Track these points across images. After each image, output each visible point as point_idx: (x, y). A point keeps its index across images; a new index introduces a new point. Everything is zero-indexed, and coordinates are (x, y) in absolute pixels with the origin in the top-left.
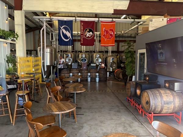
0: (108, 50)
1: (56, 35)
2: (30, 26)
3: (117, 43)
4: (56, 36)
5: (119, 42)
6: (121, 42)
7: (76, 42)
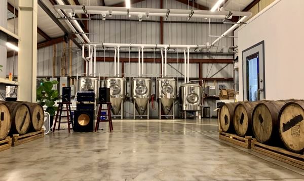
0: (183, 77)
1: (94, 50)
2: (49, 35)
3: (198, 65)
4: (94, 52)
5: (202, 63)
6: (205, 63)
7: (127, 64)
